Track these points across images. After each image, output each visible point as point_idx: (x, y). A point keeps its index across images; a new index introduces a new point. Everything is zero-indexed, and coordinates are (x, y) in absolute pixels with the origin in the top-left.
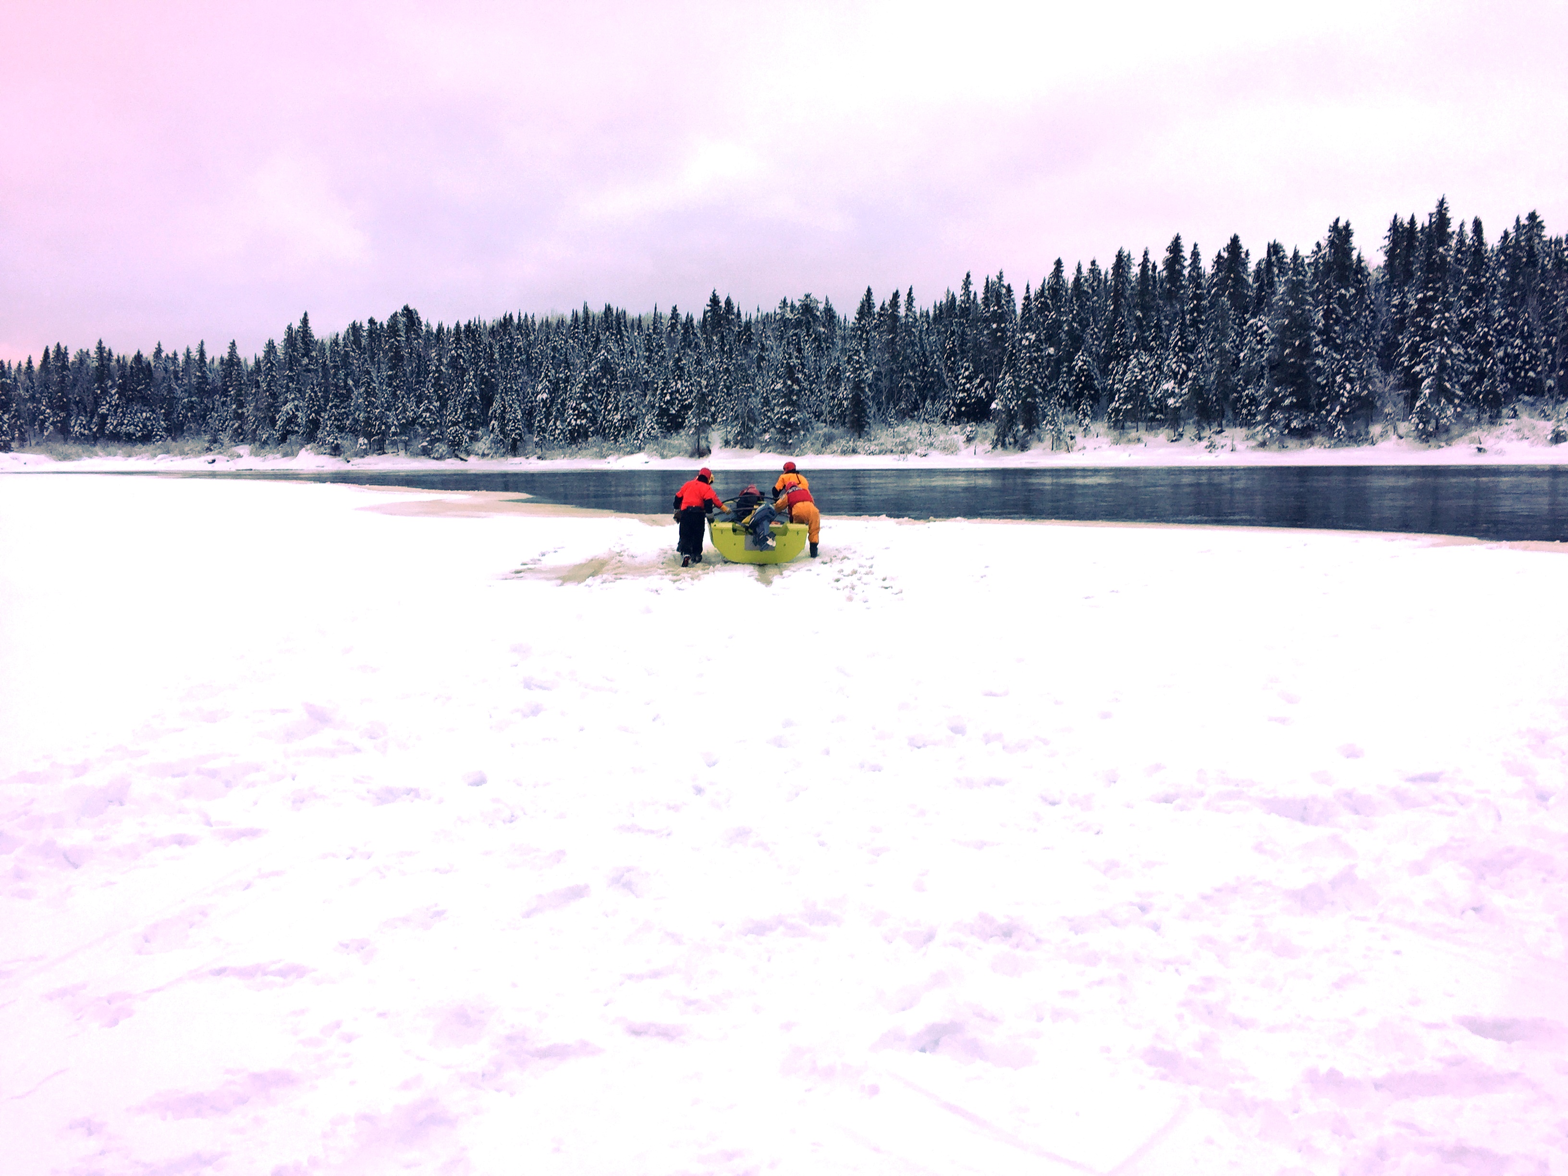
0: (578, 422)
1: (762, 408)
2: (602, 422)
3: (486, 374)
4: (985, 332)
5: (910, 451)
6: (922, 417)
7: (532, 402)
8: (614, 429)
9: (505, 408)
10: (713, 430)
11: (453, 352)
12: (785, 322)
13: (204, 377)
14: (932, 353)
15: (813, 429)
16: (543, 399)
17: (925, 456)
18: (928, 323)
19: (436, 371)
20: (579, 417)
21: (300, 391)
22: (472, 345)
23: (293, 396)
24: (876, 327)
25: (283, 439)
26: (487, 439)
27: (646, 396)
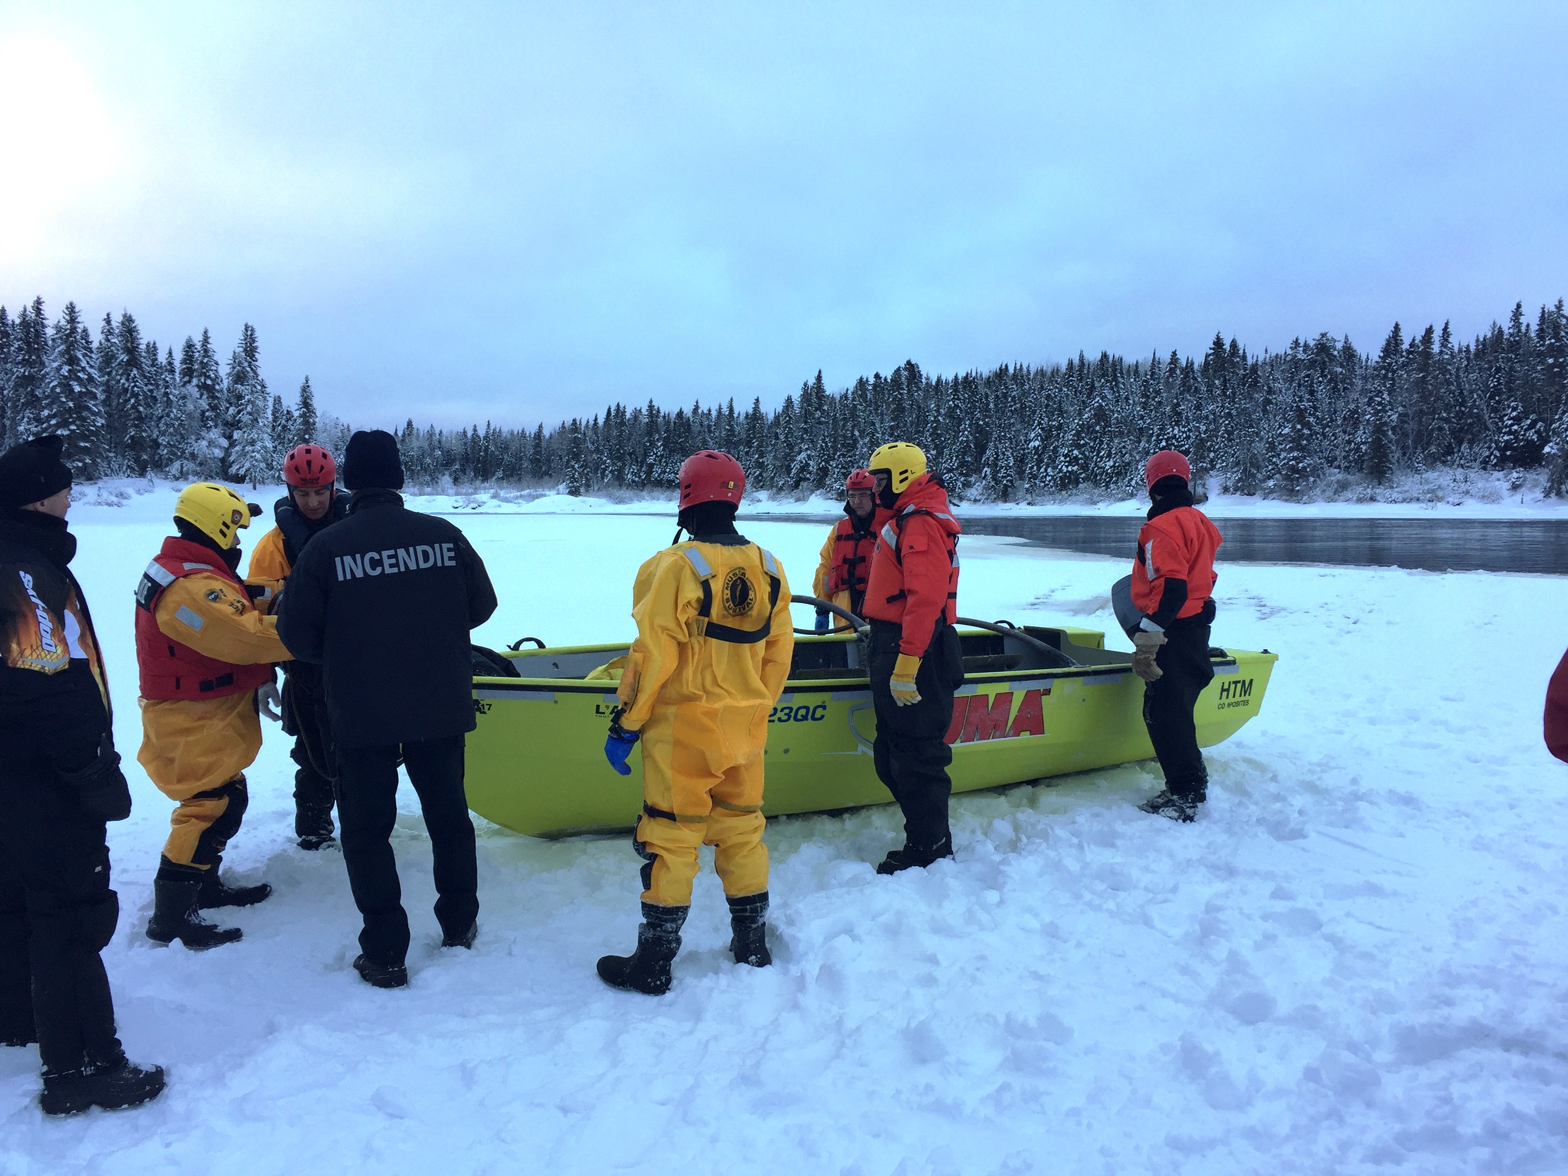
0: (1070, 469)
1: (1266, 454)
2: (1093, 468)
3: (981, 423)
4: (1539, 368)
5: (1439, 499)
6: (1457, 462)
7: (1024, 450)
8: (1106, 476)
9: (998, 455)
10: (1211, 476)
11: (951, 403)
12: (1296, 363)
13: (732, 430)
14: (1472, 392)
15: (1324, 474)
16: (1035, 446)
17: (1458, 505)
18: (1468, 359)
19: (934, 421)
20: (1070, 463)
21: (812, 441)
22: (969, 395)
23: (807, 447)
24: (1404, 365)
25: (797, 485)
26: (979, 486)
27: (1140, 442)
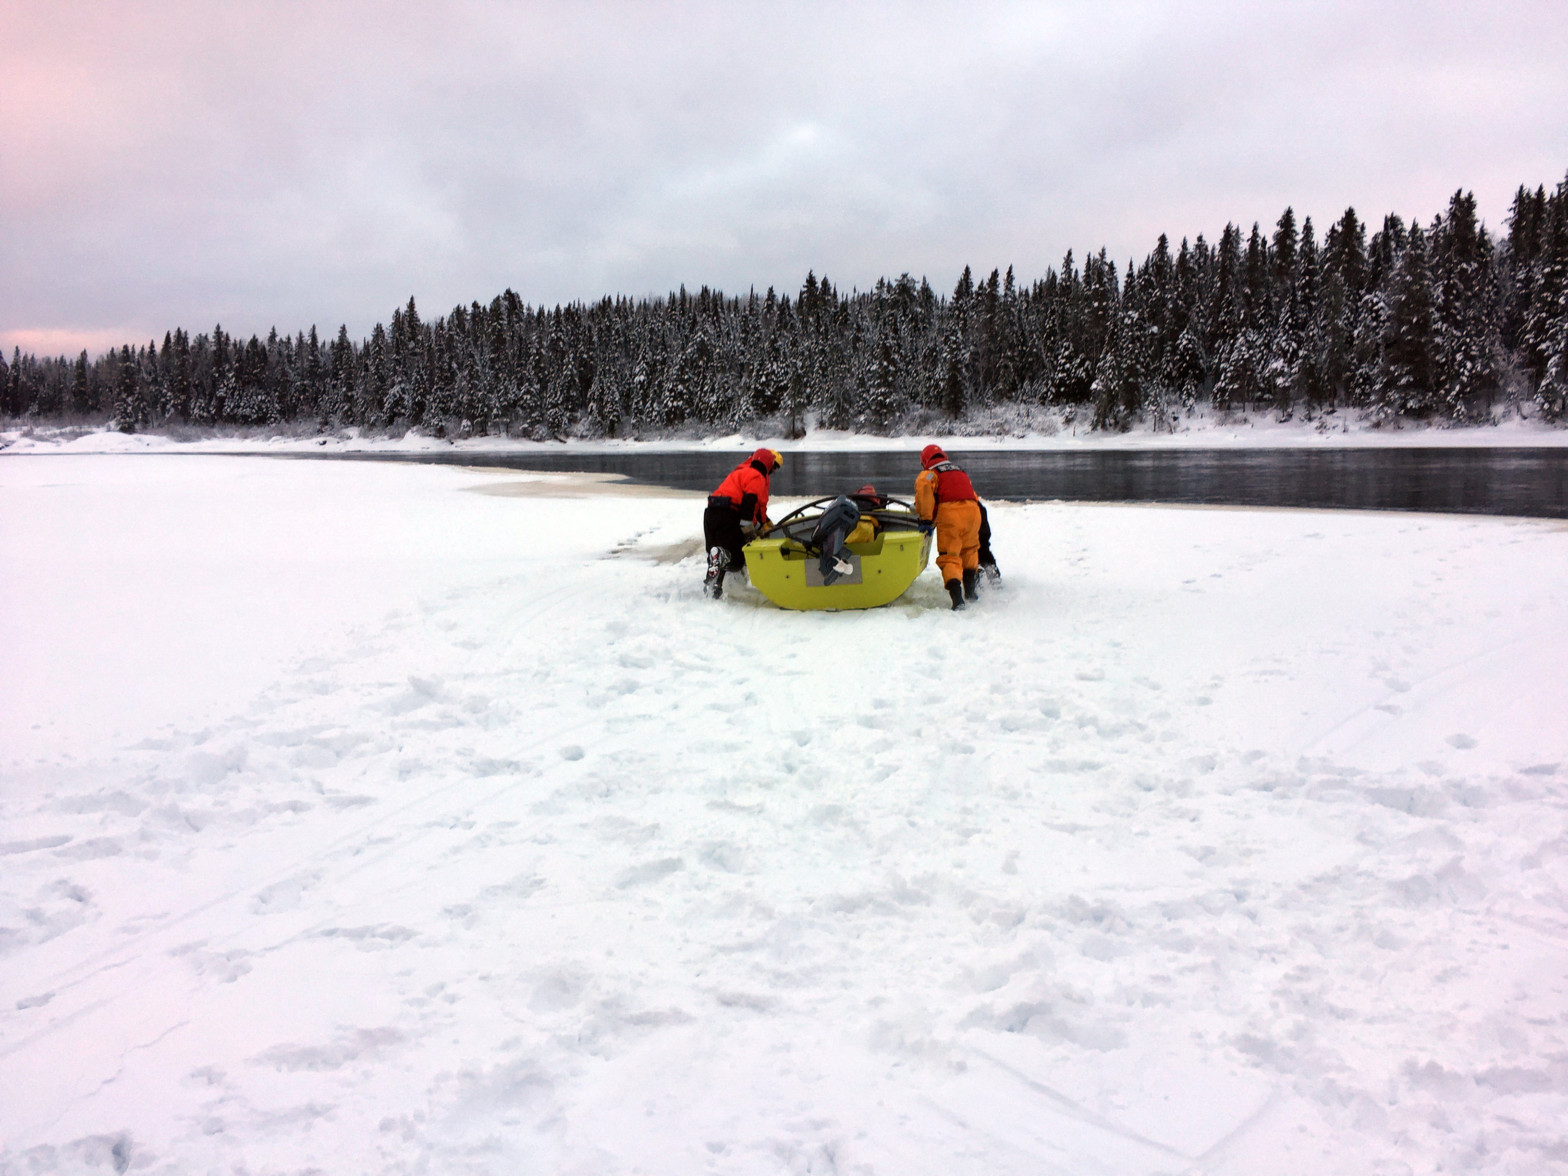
0: (675, 404)
1: (858, 389)
2: (698, 404)
3: (585, 356)
4: (1086, 311)
5: (1007, 433)
6: (1020, 398)
7: (629, 384)
8: (710, 411)
9: (603, 390)
10: (808, 411)
11: (553, 335)
12: (881, 302)
13: (316, 361)
14: (1031, 332)
15: (908, 410)
16: (640, 381)
17: (1023, 437)
18: (1028, 302)
19: (537, 354)
20: (675, 398)
21: (406, 374)
22: (572, 328)
23: (400, 379)
24: (973, 307)
25: (390, 421)
26: (585, 421)
27: (741, 378)
